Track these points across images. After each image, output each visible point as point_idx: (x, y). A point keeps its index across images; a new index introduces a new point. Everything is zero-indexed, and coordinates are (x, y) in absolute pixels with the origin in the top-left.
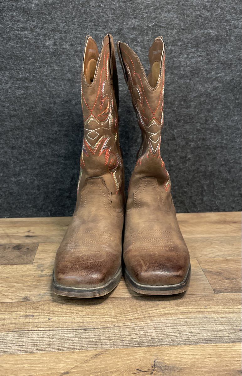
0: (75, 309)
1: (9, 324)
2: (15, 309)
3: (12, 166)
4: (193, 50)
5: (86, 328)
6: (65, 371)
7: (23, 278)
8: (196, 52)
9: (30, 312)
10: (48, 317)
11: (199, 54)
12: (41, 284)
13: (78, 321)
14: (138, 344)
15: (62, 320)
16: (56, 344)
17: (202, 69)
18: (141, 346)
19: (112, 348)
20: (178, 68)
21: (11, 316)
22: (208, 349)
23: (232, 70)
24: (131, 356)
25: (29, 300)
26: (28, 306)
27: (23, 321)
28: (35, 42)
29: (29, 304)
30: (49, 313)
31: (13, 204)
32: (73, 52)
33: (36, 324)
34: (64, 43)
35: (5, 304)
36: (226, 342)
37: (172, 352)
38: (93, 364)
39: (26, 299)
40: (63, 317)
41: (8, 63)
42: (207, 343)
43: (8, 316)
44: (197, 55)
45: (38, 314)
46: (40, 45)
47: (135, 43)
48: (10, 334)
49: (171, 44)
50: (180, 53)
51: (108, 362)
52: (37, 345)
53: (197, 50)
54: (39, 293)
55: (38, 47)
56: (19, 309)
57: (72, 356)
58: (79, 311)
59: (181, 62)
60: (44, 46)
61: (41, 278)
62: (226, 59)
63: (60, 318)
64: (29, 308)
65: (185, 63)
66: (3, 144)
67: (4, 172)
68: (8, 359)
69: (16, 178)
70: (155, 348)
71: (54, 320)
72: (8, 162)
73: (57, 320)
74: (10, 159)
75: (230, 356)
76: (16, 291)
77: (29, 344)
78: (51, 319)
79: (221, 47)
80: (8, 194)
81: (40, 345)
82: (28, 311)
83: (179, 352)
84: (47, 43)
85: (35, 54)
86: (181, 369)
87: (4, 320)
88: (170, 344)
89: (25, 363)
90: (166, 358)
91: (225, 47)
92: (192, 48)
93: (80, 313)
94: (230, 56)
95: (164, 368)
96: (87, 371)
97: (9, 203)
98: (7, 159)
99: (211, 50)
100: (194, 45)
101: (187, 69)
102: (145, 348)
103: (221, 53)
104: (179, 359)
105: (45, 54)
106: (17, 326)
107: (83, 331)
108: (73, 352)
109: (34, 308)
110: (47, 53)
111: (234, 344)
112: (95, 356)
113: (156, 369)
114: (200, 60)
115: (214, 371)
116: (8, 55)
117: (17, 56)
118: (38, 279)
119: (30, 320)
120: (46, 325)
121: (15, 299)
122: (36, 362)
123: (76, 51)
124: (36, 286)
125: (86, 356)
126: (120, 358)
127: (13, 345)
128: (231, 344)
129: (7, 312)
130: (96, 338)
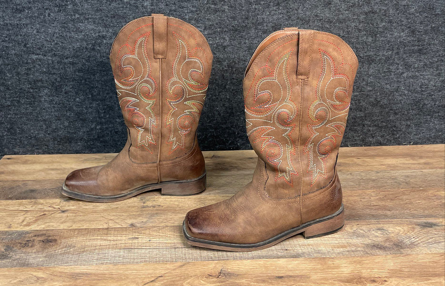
0: (169, 234)
1: (120, 244)
2: (125, 233)
3: (117, 108)
4: (275, 8)
5: (176, 247)
6: (160, 275)
7: (130, 208)
8: (277, 10)
9: (136, 235)
10: (149, 239)
11: (280, 11)
12: (144, 214)
13: (170, 242)
14: (212, 258)
15: (158, 242)
16: (154, 258)
17: (283, 25)
18: (214, 260)
19: (193, 261)
20: (261, 24)
21: (122, 238)
22: (260, 262)
23: (310, 25)
24: (205, 266)
25: (135, 226)
26: (133, 230)
27: (131, 242)
28: (134, 3)
29: (134, 229)
30: (150, 236)
31: (118, 141)
32: (168, 11)
33: (140, 244)
34: (160, 3)
35: (117, 229)
36: (274, 258)
37: (234, 264)
38: (180, 271)
39: (132, 225)
40: (160, 239)
41: (111, 22)
42: (260, 258)
43: (119, 238)
44: (279, 13)
45: (141, 237)
46: (139, 6)
47: (222, 3)
48: (122, 251)
49: (255, 4)
50: (264, 11)
51: (189, 270)
52: (141, 258)
53: (278, 8)
54: (142, 220)
55: (137, 7)
56: (127, 233)
57: (165, 266)
58: (172, 235)
59: (264, 18)
60: (142, 7)
61: (144, 209)
62: (304, 16)
63: (158, 240)
64: (135, 232)
65: (268, 20)
66: (108, 90)
67: (110, 114)
68: (121, 267)
69: (120, 119)
70: (223, 261)
71: (153, 242)
72: (113, 105)
73: (155, 242)
74: (115, 103)
75: (274, 267)
76: (124, 219)
77: (135, 258)
78: (151, 240)
79: (300, 6)
80: (114, 133)
81: (143, 258)
82: (134, 234)
83: (239, 264)
84: (145, 4)
85: (135, 13)
86: (238, 275)
87: (117, 240)
88: (234, 259)
89: (133, 270)
90: (229, 268)
91: (303, 5)
92: (274, 7)
93: (172, 236)
94: (308, 13)
95: (227, 274)
96: (175, 275)
97: (114, 140)
98: (112, 103)
99: (290, 8)
100: (276, 4)
101: (269, 25)
102: (216, 261)
103: (300, 11)
104: (238, 269)
105: (143, 13)
106: (126, 245)
107: (173, 250)
108: (166, 263)
109: (138, 232)
110: (146, 12)
111: (279, 259)
112: (181, 266)
113: (221, 274)
114: (281, 16)
115: (260, 277)
116: (112, 14)
117: (119, 15)
118: (141, 209)
119: (136, 241)
120: (148, 244)
121: (124, 226)
122: (141, 269)
123: (170, 10)
124: (139, 215)
125: (174, 266)
126: (198, 268)
127: (124, 258)
128: (277, 259)
129: (118, 235)
130: (182, 254)
